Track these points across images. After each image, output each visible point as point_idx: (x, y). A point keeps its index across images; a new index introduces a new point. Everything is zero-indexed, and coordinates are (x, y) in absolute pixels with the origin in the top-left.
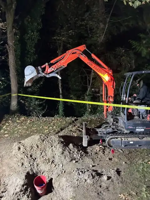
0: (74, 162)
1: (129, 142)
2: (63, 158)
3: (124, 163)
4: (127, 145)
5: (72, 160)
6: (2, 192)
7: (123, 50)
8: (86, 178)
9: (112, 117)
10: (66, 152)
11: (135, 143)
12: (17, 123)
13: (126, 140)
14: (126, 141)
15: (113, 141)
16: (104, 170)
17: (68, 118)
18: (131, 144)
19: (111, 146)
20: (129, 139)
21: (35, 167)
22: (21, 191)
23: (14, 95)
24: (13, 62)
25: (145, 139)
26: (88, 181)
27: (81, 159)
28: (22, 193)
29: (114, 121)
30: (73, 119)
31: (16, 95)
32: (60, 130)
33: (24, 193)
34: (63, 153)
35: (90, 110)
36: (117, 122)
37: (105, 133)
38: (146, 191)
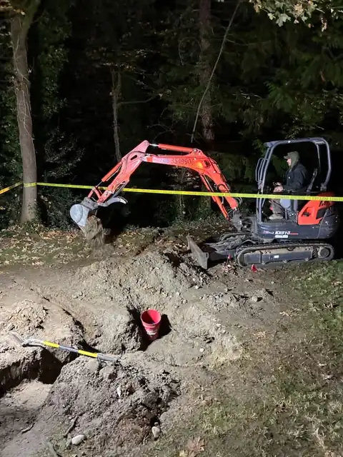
0: (197, 287)
1: (272, 256)
2: (177, 283)
3: (273, 283)
4: (270, 261)
5: (192, 286)
6: (96, 336)
7: (247, 97)
8: (228, 302)
9: (241, 218)
10: (180, 275)
11: (282, 257)
12: (45, 241)
13: (268, 253)
14: (268, 255)
15: (248, 256)
16: (246, 293)
17: (144, 229)
18: (277, 260)
19: (245, 265)
20: (273, 252)
21: (135, 300)
22: (126, 332)
23: (30, 185)
24: (27, 114)
25: (296, 250)
26: (232, 304)
27: (205, 283)
28: (128, 334)
29: (244, 224)
30: (155, 231)
31: (34, 184)
32: (140, 250)
33: (131, 336)
34: (175, 276)
35: (184, 213)
36: (249, 226)
37: (230, 247)
38: (314, 306)
